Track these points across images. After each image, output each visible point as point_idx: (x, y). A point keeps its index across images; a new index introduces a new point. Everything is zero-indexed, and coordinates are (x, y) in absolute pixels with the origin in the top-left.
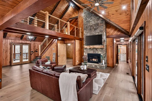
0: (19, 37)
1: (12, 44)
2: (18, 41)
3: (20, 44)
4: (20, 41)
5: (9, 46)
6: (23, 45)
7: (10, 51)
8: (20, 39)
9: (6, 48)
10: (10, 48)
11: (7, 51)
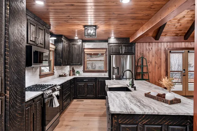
0: (180, 36)
1: (169, 51)
2: (178, 45)
3: (183, 51)
4: (183, 43)
5: (163, 56)
6: (189, 52)
7: (165, 65)
8: (183, 39)
9: (159, 60)
10: (165, 59)
11: (160, 66)
